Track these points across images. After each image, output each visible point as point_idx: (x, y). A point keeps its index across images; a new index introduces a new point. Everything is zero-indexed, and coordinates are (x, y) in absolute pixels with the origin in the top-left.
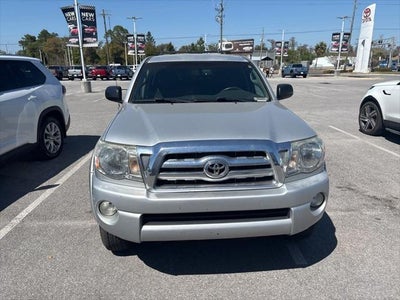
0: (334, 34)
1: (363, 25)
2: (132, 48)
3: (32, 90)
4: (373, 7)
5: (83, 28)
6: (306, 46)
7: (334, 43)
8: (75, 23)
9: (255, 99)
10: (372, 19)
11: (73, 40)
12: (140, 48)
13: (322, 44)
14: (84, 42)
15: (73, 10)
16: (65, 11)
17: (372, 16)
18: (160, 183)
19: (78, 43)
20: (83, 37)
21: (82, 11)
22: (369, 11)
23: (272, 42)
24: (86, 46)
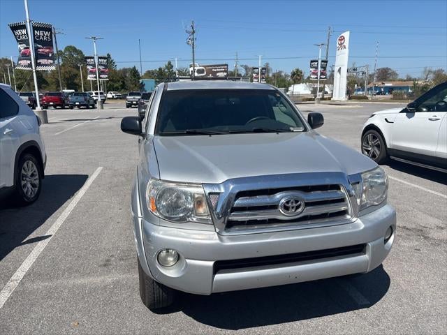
0: (312, 62)
1: (337, 52)
2: (92, 72)
3: (7, 122)
4: (346, 35)
5: (36, 49)
6: (280, 72)
7: (312, 70)
8: (27, 42)
9: (292, 129)
10: (347, 47)
11: (24, 62)
12: (102, 73)
13: (298, 70)
14: (37, 64)
15: (24, 27)
16: (14, 28)
17: (346, 43)
18: (230, 225)
19: (30, 65)
20: (36, 59)
21: (35, 28)
22: (342, 39)
23: (246, 68)
24: (40, 68)
